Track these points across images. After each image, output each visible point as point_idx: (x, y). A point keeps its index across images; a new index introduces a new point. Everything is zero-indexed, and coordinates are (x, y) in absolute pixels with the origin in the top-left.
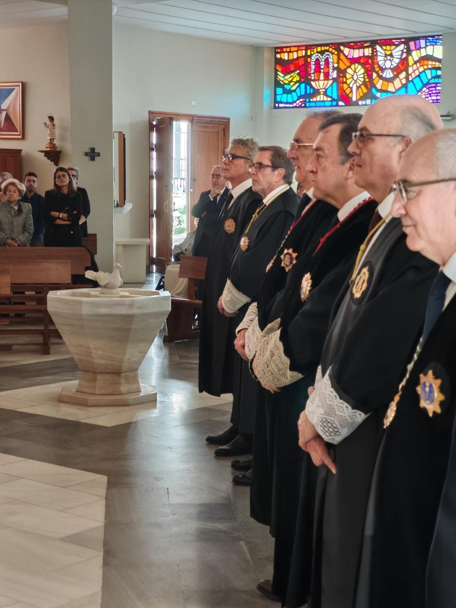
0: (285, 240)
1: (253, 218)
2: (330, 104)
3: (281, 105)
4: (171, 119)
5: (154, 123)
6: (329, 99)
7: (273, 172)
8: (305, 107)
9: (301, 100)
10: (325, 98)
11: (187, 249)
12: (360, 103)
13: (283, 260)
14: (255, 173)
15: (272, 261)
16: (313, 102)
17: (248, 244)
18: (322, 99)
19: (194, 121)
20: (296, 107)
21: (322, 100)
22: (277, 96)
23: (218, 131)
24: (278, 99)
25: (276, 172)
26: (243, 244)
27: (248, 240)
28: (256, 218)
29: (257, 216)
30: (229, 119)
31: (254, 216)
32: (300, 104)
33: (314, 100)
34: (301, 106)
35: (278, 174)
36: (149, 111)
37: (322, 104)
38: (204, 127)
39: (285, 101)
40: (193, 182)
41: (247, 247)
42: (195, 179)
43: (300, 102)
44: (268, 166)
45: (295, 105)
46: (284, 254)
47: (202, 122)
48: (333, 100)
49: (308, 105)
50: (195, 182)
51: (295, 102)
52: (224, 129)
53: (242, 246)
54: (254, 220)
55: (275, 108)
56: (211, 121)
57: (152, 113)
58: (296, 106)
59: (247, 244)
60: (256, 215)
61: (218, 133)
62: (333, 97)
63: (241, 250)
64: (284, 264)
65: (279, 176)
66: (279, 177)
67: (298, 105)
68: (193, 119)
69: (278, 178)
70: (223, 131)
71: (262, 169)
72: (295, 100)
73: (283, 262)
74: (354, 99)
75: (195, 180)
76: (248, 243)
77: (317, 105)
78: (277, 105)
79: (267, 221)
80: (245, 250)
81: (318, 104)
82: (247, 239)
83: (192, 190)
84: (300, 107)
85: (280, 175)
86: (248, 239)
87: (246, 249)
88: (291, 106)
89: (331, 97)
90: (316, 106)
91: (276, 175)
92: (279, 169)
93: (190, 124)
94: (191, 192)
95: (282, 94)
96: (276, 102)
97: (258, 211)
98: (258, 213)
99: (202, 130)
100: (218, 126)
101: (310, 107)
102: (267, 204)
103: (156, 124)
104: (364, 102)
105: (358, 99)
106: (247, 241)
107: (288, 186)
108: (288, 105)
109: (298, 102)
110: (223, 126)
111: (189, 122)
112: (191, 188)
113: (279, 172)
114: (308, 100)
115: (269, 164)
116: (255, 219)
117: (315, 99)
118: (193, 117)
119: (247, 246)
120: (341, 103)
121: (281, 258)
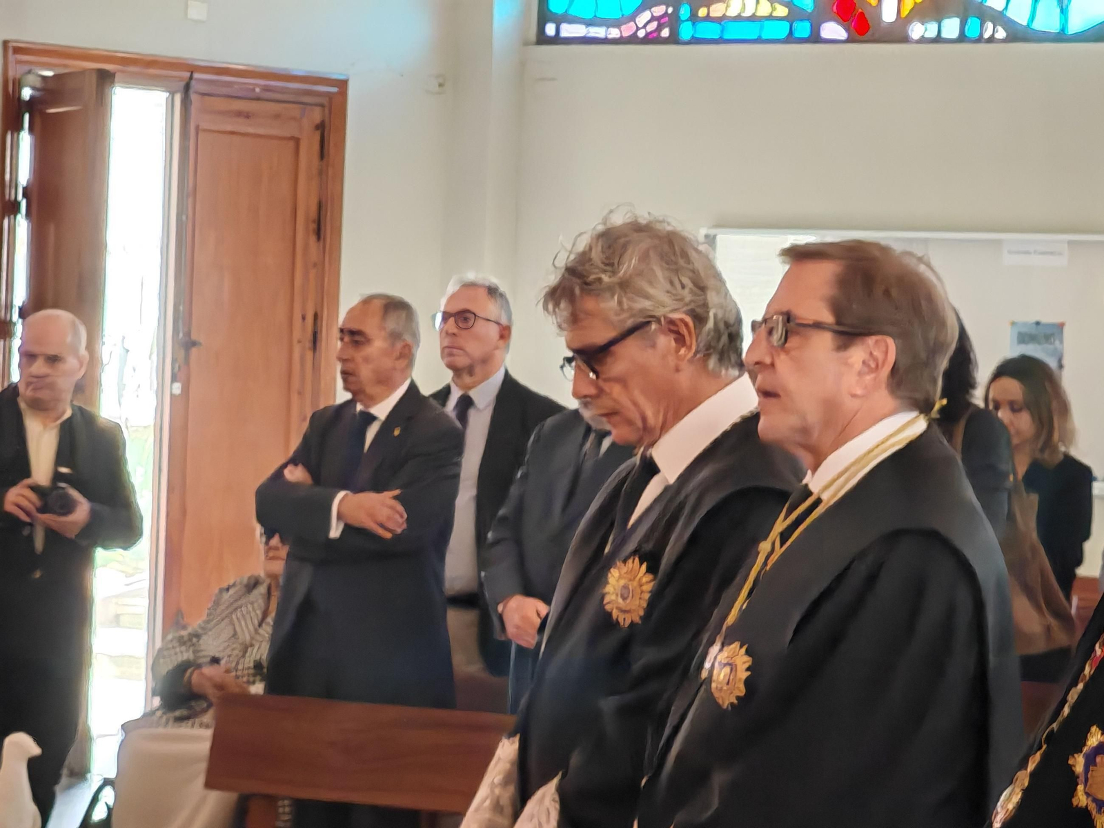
0: (1081, 686)
1: (761, 559)
2: (782, 30)
3: (568, 30)
4: (105, 79)
5: (27, 93)
6: (782, 11)
7: (842, 354)
8: (674, 39)
9: (659, 10)
10: (765, 7)
12: (917, 30)
13: (1082, 778)
14: (768, 360)
15: (1023, 779)
16: (708, 18)
17: (746, 675)
18: (749, 12)
19: (195, 86)
20: (633, 40)
21: (752, 13)
23: (297, 135)
24: (558, 4)
25: (858, 355)
26: (722, 676)
27: (746, 658)
28: (775, 557)
29: (779, 551)
30: (343, 85)
31: (765, 547)
32: (654, 25)
33: (713, 14)
34: (655, 35)
35: (864, 363)
36: (5, 43)
37: (750, 31)
38: (239, 114)
39: (590, 15)
40: (182, 353)
41: (741, 690)
42: (194, 337)
43: (653, 19)
44: (818, 326)
45: (627, 30)
46: (1085, 749)
47: (225, 91)
48: (795, 15)
49: (686, 31)
50: (194, 350)
51: (632, 18)
52: (321, 127)
53: (719, 683)
54: (765, 563)
55: (542, 39)
56: (266, 89)
57: (17, 50)
58: (635, 34)
59: (744, 675)
60: (773, 544)
61: (297, 141)
63: (711, 699)
64: (1088, 794)
65: (873, 372)
67: (641, 34)
68: (191, 78)
69: (869, 379)
70: (318, 135)
71: (793, 341)
72: (628, 11)
73: (1080, 788)
74: (889, 14)
75: (194, 344)
76: (748, 669)
78: (550, 29)
79: (840, 578)
80: (732, 704)
81: (730, 30)
82: (743, 650)
83: (177, 388)
84: (652, 39)
85: (873, 366)
86: (748, 653)
87: (738, 698)
88: (614, 33)
89: (789, 5)
90: (720, 41)
91: (858, 366)
92: (871, 340)
93: (178, 98)
94: (172, 396)
96: (544, 15)
97: (780, 525)
98: (784, 536)
99: (229, 128)
100: (295, 110)
101: (695, 41)
102: (829, 498)
103: (32, 97)
104: (931, 30)
105: (905, 13)
106: (743, 662)
107: (917, 417)
108: (599, 32)
109: (646, 16)
110: (317, 115)
111: (173, 94)
112: (174, 379)
113: (871, 354)
114: (685, 12)
115: (826, 315)
116: (770, 563)
117: (717, 10)
118: (192, 73)
119: (742, 686)
120: (833, 30)
121: (1070, 769)
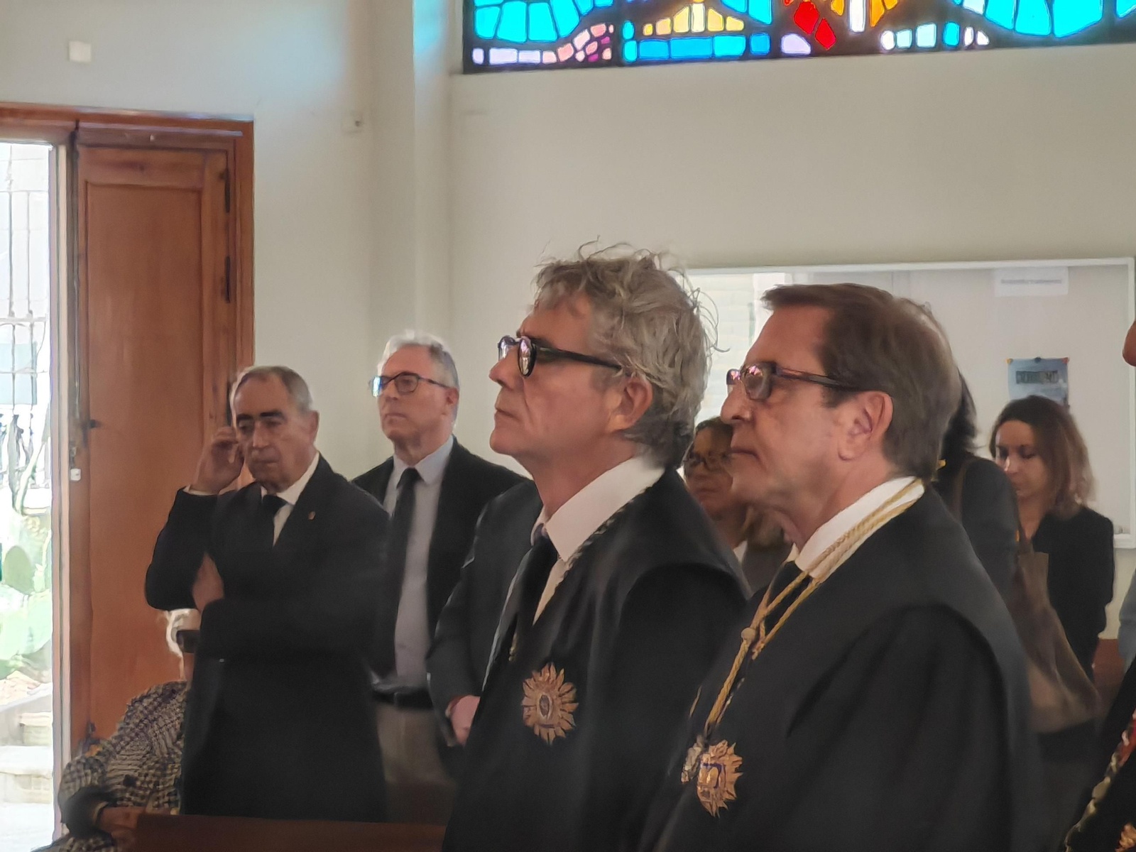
1: (745, 646)
2: (737, 47)
3: (498, 56)
6: (736, 25)
7: (833, 411)
8: (618, 61)
9: (599, 29)
10: (716, 22)
11: (136, 779)
12: (887, 40)
14: (747, 415)
16: (654, 36)
17: (736, 776)
18: (698, 27)
19: (82, 136)
20: (571, 64)
21: (701, 29)
22: (478, 13)
23: (197, 185)
24: (484, 28)
25: (848, 412)
26: (708, 779)
27: (736, 758)
28: (761, 645)
29: (765, 639)
30: (247, 128)
31: (748, 633)
32: (593, 47)
33: (660, 31)
34: (596, 57)
35: (857, 422)
37: (702, 49)
38: (131, 165)
39: (521, 38)
40: (80, 435)
42: (93, 417)
43: (592, 39)
44: (807, 378)
45: (565, 53)
47: (115, 140)
48: (751, 28)
49: (630, 52)
50: (93, 432)
51: (569, 39)
52: (225, 177)
53: (705, 787)
54: (750, 653)
55: (470, 67)
56: (161, 136)
58: (573, 57)
59: (733, 775)
60: (758, 629)
61: (199, 192)
62: (751, 13)
65: (865, 431)
66: (865, 436)
67: (580, 57)
68: (77, 128)
69: (861, 439)
70: (222, 186)
71: (778, 395)
72: (564, 32)
74: (857, 24)
75: (94, 424)
76: (737, 771)
77: (676, 54)
78: (478, 56)
80: (721, 809)
81: (679, 48)
82: (731, 750)
83: (76, 474)
84: (593, 62)
85: (867, 426)
86: (737, 752)
87: (728, 802)
88: (549, 57)
89: (744, 16)
90: (668, 61)
91: (849, 424)
92: (865, 397)
93: (63, 151)
94: (71, 482)
95: (500, 5)
96: (470, 41)
97: (764, 609)
98: (770, 621)
99: (123, 181)
100: (196, 159)
101: (639, 62)
102: (820, 575)
104: (904, 39)
105: (875, 21)
106: (731, 761)
107: (913, 482)
108: (533, 57)
109: (584, 37)
110: (220, 163)
111: (56, 146)
112: (72, 463)
113: (866, 413)
114: (628, 30)
115: (813, 366)
116: (756, 650)
117: (663, 27)
118: (77, 122)
119: (731, 789)
120: (794, 43)
